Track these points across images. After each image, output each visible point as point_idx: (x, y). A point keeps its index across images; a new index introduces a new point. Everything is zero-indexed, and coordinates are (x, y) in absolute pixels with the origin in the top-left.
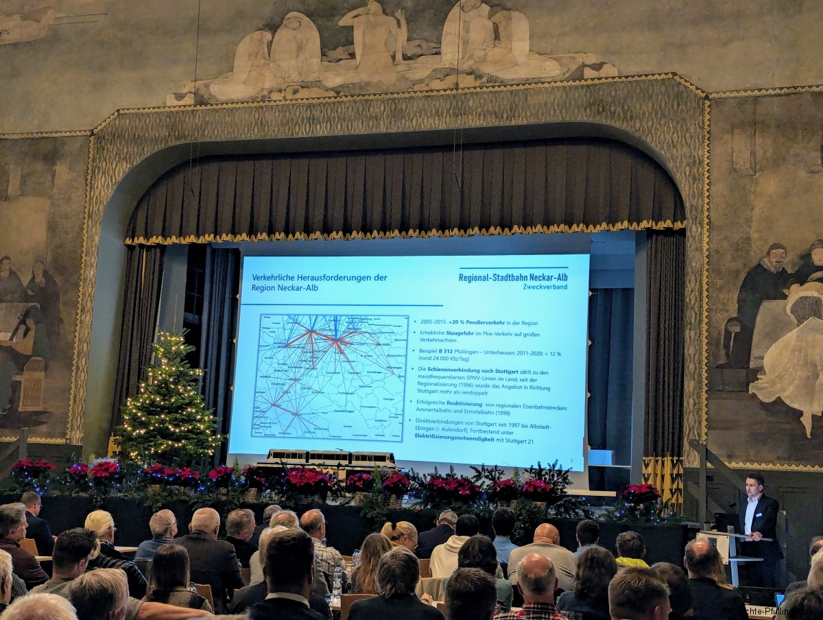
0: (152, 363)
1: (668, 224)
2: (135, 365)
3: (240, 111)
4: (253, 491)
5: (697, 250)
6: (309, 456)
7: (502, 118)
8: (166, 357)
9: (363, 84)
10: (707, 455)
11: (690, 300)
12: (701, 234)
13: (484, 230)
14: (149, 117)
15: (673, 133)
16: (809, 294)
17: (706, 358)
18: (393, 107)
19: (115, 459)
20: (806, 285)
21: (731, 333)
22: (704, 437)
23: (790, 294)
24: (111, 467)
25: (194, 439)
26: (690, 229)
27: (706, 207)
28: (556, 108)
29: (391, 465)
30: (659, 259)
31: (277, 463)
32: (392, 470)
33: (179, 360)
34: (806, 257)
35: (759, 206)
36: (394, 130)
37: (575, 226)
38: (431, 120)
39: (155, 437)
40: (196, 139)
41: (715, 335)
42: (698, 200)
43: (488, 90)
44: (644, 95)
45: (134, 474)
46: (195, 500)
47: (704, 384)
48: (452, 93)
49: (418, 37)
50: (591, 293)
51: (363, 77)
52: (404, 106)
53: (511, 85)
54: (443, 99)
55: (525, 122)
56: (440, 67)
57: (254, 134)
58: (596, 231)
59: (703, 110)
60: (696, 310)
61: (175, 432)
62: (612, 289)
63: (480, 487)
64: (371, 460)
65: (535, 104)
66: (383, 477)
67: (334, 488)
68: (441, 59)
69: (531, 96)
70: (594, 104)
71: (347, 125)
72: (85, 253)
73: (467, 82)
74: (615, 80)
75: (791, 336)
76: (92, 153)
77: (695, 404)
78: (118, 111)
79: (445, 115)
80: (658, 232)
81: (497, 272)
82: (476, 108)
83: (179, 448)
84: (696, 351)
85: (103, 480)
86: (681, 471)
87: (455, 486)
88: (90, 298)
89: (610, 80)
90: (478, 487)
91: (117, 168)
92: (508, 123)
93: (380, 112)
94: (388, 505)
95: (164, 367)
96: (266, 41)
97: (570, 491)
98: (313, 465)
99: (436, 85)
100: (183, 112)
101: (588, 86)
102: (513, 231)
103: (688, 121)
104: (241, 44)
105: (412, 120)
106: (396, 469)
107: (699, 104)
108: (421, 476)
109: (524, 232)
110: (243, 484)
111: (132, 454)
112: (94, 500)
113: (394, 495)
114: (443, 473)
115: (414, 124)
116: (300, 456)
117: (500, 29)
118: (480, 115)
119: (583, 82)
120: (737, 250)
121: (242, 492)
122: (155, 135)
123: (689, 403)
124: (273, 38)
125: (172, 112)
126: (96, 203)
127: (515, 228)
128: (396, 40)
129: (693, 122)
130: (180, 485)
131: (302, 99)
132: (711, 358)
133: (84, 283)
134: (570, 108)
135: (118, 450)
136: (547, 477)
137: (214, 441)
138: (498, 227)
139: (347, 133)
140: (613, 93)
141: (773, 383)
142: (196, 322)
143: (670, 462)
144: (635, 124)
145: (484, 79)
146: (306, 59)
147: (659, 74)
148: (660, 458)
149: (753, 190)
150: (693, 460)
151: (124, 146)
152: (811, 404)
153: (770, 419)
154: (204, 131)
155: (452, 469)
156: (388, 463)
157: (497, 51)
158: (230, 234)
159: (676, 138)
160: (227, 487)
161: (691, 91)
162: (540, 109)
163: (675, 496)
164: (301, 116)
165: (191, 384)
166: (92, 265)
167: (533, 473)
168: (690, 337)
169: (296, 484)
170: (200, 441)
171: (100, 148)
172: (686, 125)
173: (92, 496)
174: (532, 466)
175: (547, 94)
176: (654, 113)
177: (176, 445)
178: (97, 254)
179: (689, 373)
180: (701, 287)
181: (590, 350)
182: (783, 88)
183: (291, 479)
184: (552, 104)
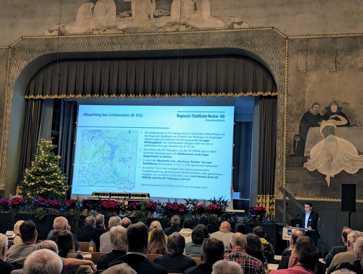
0: (37, 153)
1: (269, 93)
2: (29, 153)
3: (79, 39)
4: (86, 210)
5: (282, 105)
6: (111, 195)
7: (198, 45)
8: (44, 150)
9: (135, 28)
10: (287, 194)
11: (279, 126)
12: (284, 98)
13: (189, 95)
14: (37, 40)
15: (272, 54)
16: (329, 124)
17: (285, 152)
18: (149, 39)
19: (22, 196)
20: (328, 120)
21: (296, 141)
22: (284, 187)
23: (321, 124)
24: (20, 199)
26: (279, 96)
27: (286, 86)
28: (222, 41)
30: (265, 109)
31: (96, 198)
32: (149, 201)
33: (49, 151)
34: (328, 108)
35: (309, 87)
36: (149, 49)
37: (229, 94)
38: (166, 45)
39: (39, 186)
40: (58, 51)
41: (289, 142)
42: (283, 83)
43: (192, 32)
44: (260, 36)
45: (30, 203)
46: (59, 214)
47: (284, 163)
48: (176, 33)
49: (160, 8)
50: (235, 124)
51: (135, 25)
52: (154, 38)
53: (202, 31)
54: (172, 36)
55: (208, 47)
56: (170, 21)
57: (86, 49)
58: (238, 96)
59: (285, 44)
60: (281, 131)
61: (48, 184)
62: (241, 122)
63: (188, 208)
64: (139, 196)
65: (212, 39)
66: (145, 204)
67: (123, 209)
68: (171, 18)
69: (211, 35)
70: (238, 40)
71: (128, 46)
72: (6, 102)
73: (183, 28)
74: (247, 30)
75: (322, 143)
76: (9, 56)
77: (280, 172)
78: (22, 37)
79: (172, 43)
80: (265, 97)
81: (194, 113)
82: (187, 40)
83: (50, 191)
84: (281, 148)
85: (16, 205)
86: (274, 201)
87: (177, 207)
88: (8, 123)
89: (245, 30)
90: (187, 208)
91: (22, 63)
92: (200, 48)
93: (143, 41)
94: (148, 216)
95: (43, 154)
96: (91, 8)
97: (228, 210)
98: (113, 198)
99: (168, 29)
100: (52, 39)
101: (236, 32)
102: (202, 95)
103: (279, 48)
104: (80, 9)
105: (157, 45)
106: (151, 200)
107: (283, 41)
108: (162, 203)
109: (207, 96)
110: (81, 207)
111: (28, 194)
112: (12, 215)
113: (150, 212)
114: (172, 202)
115: (159, 47)
116: (107, 195)
117: (197, 5)
118: (188, 43)
119: (233, 30)
120: (299, 105)
121: (81, 211)
122: (39, 49)
123: (278, 171)
124: (94, 6)
125: (47, 38)
126: (12, 79)
127: (203, 94)
128: (151, 9)
129: (281, 48)
130: (52, 208)
131: (108, 34)
132: (287, 152)
133: (6, 115)
134: (228, 41)
135: (21, 192)
136: (218, 203)
137: (66, 188)
138: (195, 94)
139: (128, 50)
140: (246, 35)
141: (314, 163)
142: (56, 134)
143: (269, 197)
144: (256, 49)
145: (190, 28)
146: (109, 16)
147: (267, 28)
148: (264, 195)
149: (306, 79)
150: (279, 196)
151: (24, 54)
152: (330, 172)
153: (312, 178)
154: (62, 47)
155: (176, 201)
156: (147, 198)
157: (196, 15)
158: (73, 95)
159: (274, 56)
160: (74, 209)
161: (280, 35)
162: (215, 41)
163: (271, 212)
164: (107, 41)
165: (55, 162)
166: (9, 108)
167: (212, 202)
168: (279, 143)
169: (106, 207)
170: (59, 188)
171: (13, 54)
172: (278, 50)
173: (11, 213)
174: (211, 199)
175: (217, 35)
176: (264, 45)
177: (49, 190)
178: (12, 102)
179: (278, 158)
180: (284, 121)
181: (234, 148)
182: (319, 35)
183: (103, 205)
184: (220, 39)
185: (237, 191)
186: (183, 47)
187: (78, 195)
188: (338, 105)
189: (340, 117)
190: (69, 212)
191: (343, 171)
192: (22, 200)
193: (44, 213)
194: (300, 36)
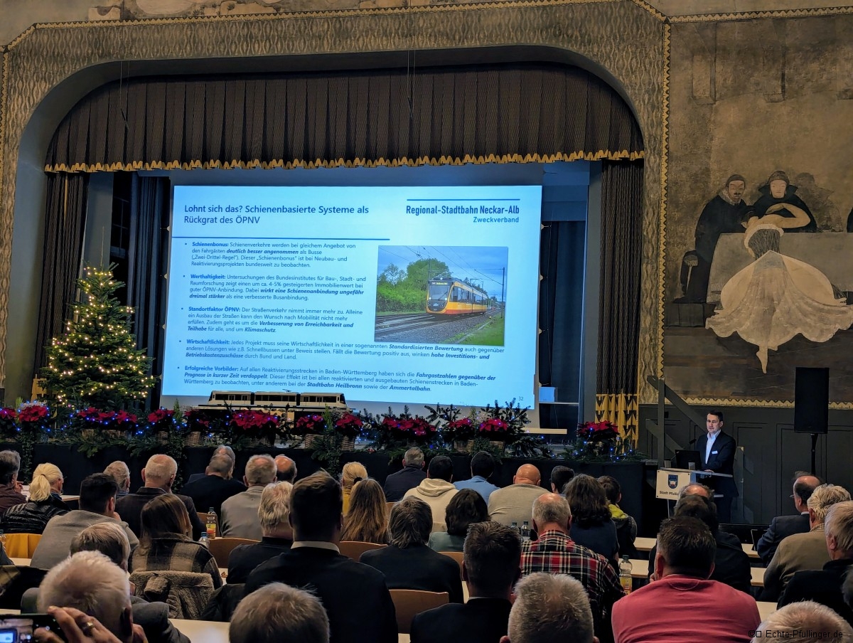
0: (78, 299)
1: (625, 154)
2: (59, 301)
3: (170, 27)
4: (196, 434)
5: (655, 181)
6: (254, 397)
7: (454, 39)
8: (93, 293)
10: (666, 392)
11: (647, 233)
12: (659, 165)
13: (434, 159)
14: (70, 32)
15: (632, 59)
16: (767, 227)
17: (663, 293)
18: (338, 26)
19: (45, 402)
20: (765, 217)
21: (688, 267)
22: (660, 374)
23: (748, 226)
24: (41, 411)
25: (128, 380)
26: (649, 161)
27: (665, 136)
28: (511, 30)
29: (342, 406)
30: (615, 191)
31: (220, 405)
32: (344, 411)
33: (106, 296)
34: (765, 188)
35: (719, 137)
36: (338, 50)
37: (529, 156)
38: (378, 41)
39: (84, 378)
40: (122, 57)
41: (672, 270)
42: (656, 129)
43: (439, 9)
44: (603, 17)
45: (66, 419)
46: (134, 445)
47: (660, 319)
48: (401, 11)
50: (543, 227)
52: (349, 25)
53: (464, 5)
54: (392, 18)
55: (478, 44)
57: (187, 53)
58: (550, 161)
59: (663, 35)
60: (654, 243)
61: (106, 374)
62: (558, 222)
63: (435, 427)
64: (321, 401)
65: (488, 26)
66: (334, 418)
67: (282, 431)
69: (485, 16)
70: (550, 26)
71: (288, 45)
75: (749, 271)
77: (651, 340)
78: (35, 25)
80: (614, 163)
81: (447, 204)
82: (427, 28)
83: (111, 390)
84: (653, 286)
85: (32, 424)
86: (636, 408)
87: (410, 426)
88: (8, 230)
90: (433, 427)
91: (36, 87)
92: (460, 46)
93: (323, 31)
94: (341, 447)
95: (91, 304)
97: (528, 429)
98: (259, 406)
99: (383, 2)
100: (107, 28)
101: (544, 7)
102: (465, 161)
103: (647, 45)
105: (358, 40)
106: (348, 410)
107: (658, 28)
108: (374, 416)
109: (476, 162)
110: (185, 427)
111: (59, 397)
112: (23, 446)
113: (346, 438)
114: (397, 413)
115: (361, 46)
116: (245, 398)
118: (430, 35)
119: (539, 3)
120: (696, 182)
121: (185, 436)
122: (77, 54)
123: (644, 339)
125: (95, 27)
126: (13, 127)
127: (467, 157)
129: (653, 46)
130: (117, 429)
131: (239, 16)
132: (668, 293)
134: (525, 30)
135: (43, 392)
136: (505, 415)
137: (149, 382)
138: (449, 157)
139: (287, 52)
140: (570, 15)
141: (730, 318)
142: (122, 256)
143: (623, 398)
144: (592, 48)
148: (613, 395)
149: (712, 119)
150: (649, 396)
151: (42, 65)
152: (767, 338)
153: (727, 355)
154: (131, 49)
155: (406, 412)
156: (338, 404)
158: (160, 162)
159: (635, 64)
160: (167, 431)
161: (651, 14)
162: (494, 31)
163: (628, 434)
164: (237, 34)
165: (121, 322)
166: (9, 195)
167: (490, 412)
168: (647, 271)
169: (241, 427)
170: (132, 382)
171: (15, 67)
172: (645, 51)
173: (20, 442)
174: (489, 405)
175: (501, 14)
176: (612, 37)
177: (108, 387)
178: (15, 182)
179: (646, 308)
180: (659, 219)
181: (542, 285)
182: (744, 13)
183: (237, 421)
184: (507, 25)
185: (549, 386)
186: (418, 44)
187: (176, 398)
188: (787, 181)
189: (791, 208)
190: (157, 439)
191: (800, 336)
192: (47, 412)
193: (99, 443)
194: (697, 15)
